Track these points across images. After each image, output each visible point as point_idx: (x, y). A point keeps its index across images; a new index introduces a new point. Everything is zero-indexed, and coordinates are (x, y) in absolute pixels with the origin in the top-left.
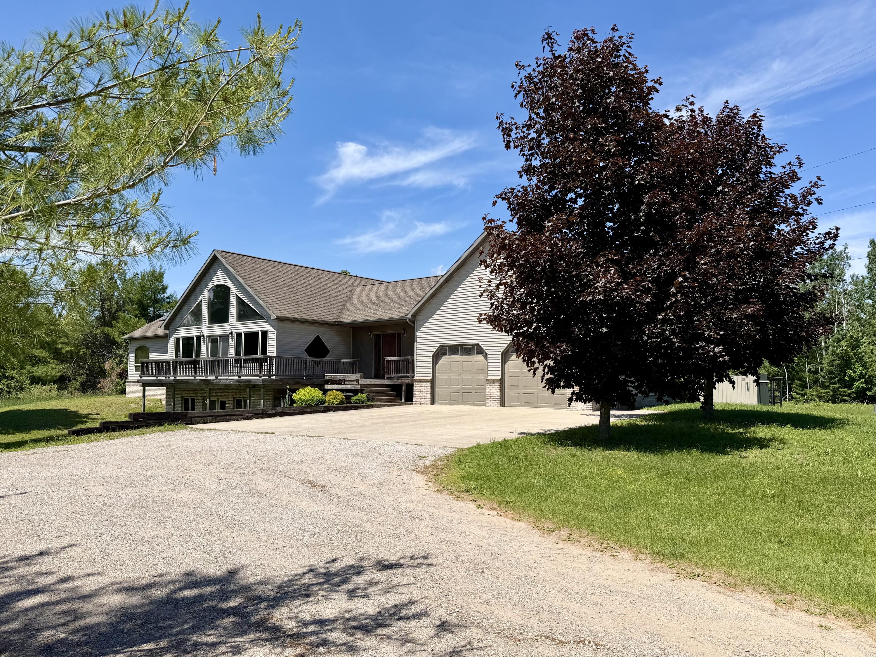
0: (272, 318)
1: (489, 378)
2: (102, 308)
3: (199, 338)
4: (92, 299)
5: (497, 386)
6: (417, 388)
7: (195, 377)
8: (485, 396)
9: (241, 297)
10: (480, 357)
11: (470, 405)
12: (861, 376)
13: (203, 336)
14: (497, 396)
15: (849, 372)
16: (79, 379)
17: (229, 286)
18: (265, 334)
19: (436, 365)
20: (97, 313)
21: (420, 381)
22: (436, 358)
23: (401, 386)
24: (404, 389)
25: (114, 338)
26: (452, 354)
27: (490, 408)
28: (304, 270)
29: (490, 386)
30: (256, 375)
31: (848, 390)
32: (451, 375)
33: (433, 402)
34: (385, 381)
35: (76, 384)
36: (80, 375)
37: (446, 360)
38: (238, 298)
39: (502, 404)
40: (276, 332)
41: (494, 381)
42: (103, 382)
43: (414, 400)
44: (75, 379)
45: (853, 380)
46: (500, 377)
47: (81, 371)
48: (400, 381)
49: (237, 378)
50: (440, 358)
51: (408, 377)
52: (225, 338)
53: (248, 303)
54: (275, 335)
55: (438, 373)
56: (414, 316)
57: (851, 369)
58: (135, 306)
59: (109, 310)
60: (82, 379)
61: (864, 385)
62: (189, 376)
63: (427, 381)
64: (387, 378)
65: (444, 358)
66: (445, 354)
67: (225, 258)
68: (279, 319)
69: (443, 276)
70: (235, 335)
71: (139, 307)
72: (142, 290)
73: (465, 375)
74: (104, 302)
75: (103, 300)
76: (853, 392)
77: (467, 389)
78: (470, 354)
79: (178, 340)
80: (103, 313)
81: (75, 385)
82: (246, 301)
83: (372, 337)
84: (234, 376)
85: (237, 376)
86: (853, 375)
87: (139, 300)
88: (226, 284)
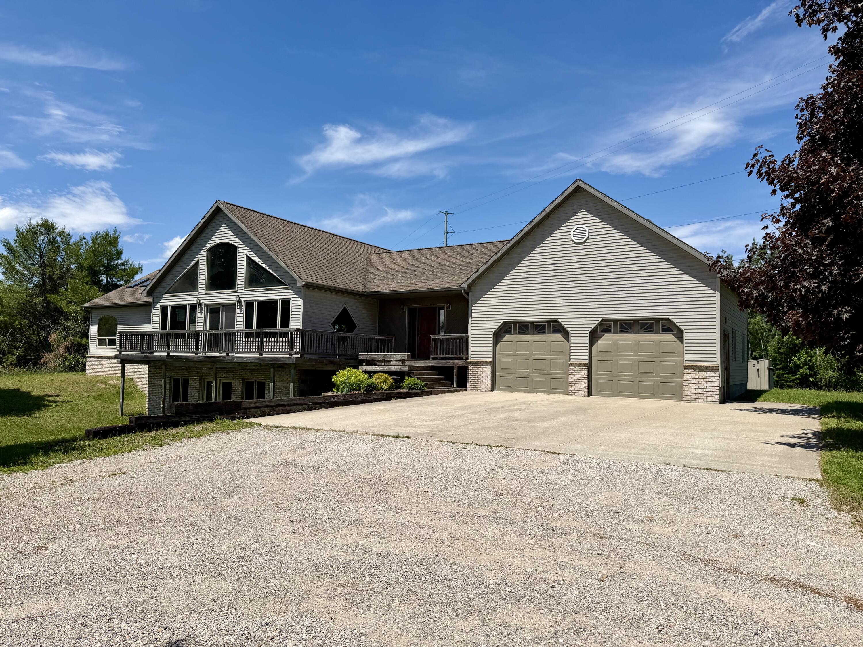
0: (299, 284)
1: (572, 361)
2: (42, 274)
3: (193, 307)
4: (32, 264)
5: (584, 371)
6: (472, 371)
7: (196, 354)
8: (568, 382)
9: (254, 258)
10: (558, 337)
11: (544, 392)
12: (805, 364)
13: (200, 304)
14: (583, 383)
15: (794, 359)
16: (15, 353)
17: (236, 244)
18: (286, 303)
19: (496, 346)
20: (36, 280)
21: (477, 363)
22: (498, 336)
23: (452, 368)
24: (455, 372)
25: (61, 307)
26: (519, 332)
27: (573, 397)
28: (315, 232)
29: (573, 372)
30: (285, 353)
31: (792, 376)
32: (517, 357)
33: (493, 389)
34: (431, 363)
35: (12, 359)
36: (17, 348)
37: (512, 339)
38: (249, 259)
39: (590, 394)
40: (302, 301)
41: (580, 365)
42: (46, 357)
43: (469, 385)
44: (10, 353)
45: (797, 367)
46: (587, 361)
47: (18, 344)
48: (451, 363)
49: (258, 355)
50: (503, 337)
51: (461, 359)
52: (230, 307)
53: (264, 265)
54: (302, 304)
55: (499, 354)
56: (469, 286)
57: (796, 356)
58: (85, 273)
59: (50, 277)
60: (19, 353)
61: (807, 372)
62: (189, 352)
63: (486, 364)
64: (433, 359)
65: (508, 337)
66: (509, 332)
67: (231, 211)
68: (308, 286)
69: (509, 241)
70: (244, 305)
71: (89, 274)
72: (95, 255)
73: (536, 357)
74: (45, 267)
75: (43, 266)
76: (797, 378)
77: (540, 373)
78: (544, 332)
79: (164, 309)
80: (43, 280)
81: (10, 359)
82: (261, 263)
83: (406, 310)
84: (253, 353)
85: (257, 353)
86: (798, 362)
87: (90, 266)
88: (232, 242)
